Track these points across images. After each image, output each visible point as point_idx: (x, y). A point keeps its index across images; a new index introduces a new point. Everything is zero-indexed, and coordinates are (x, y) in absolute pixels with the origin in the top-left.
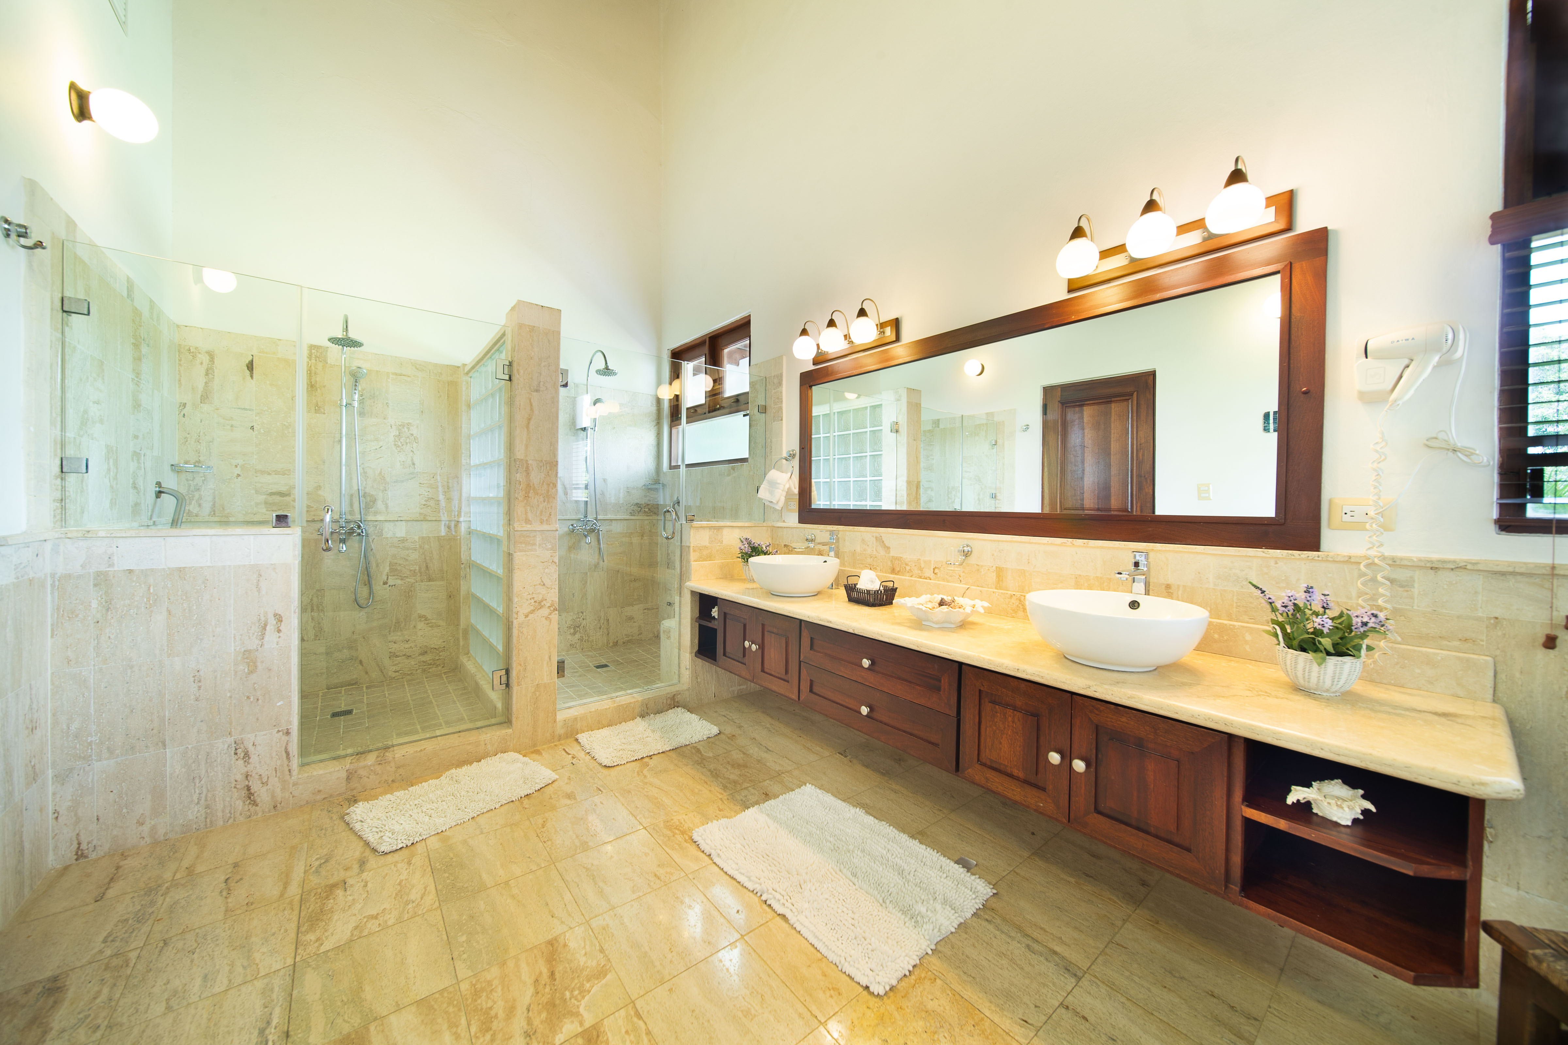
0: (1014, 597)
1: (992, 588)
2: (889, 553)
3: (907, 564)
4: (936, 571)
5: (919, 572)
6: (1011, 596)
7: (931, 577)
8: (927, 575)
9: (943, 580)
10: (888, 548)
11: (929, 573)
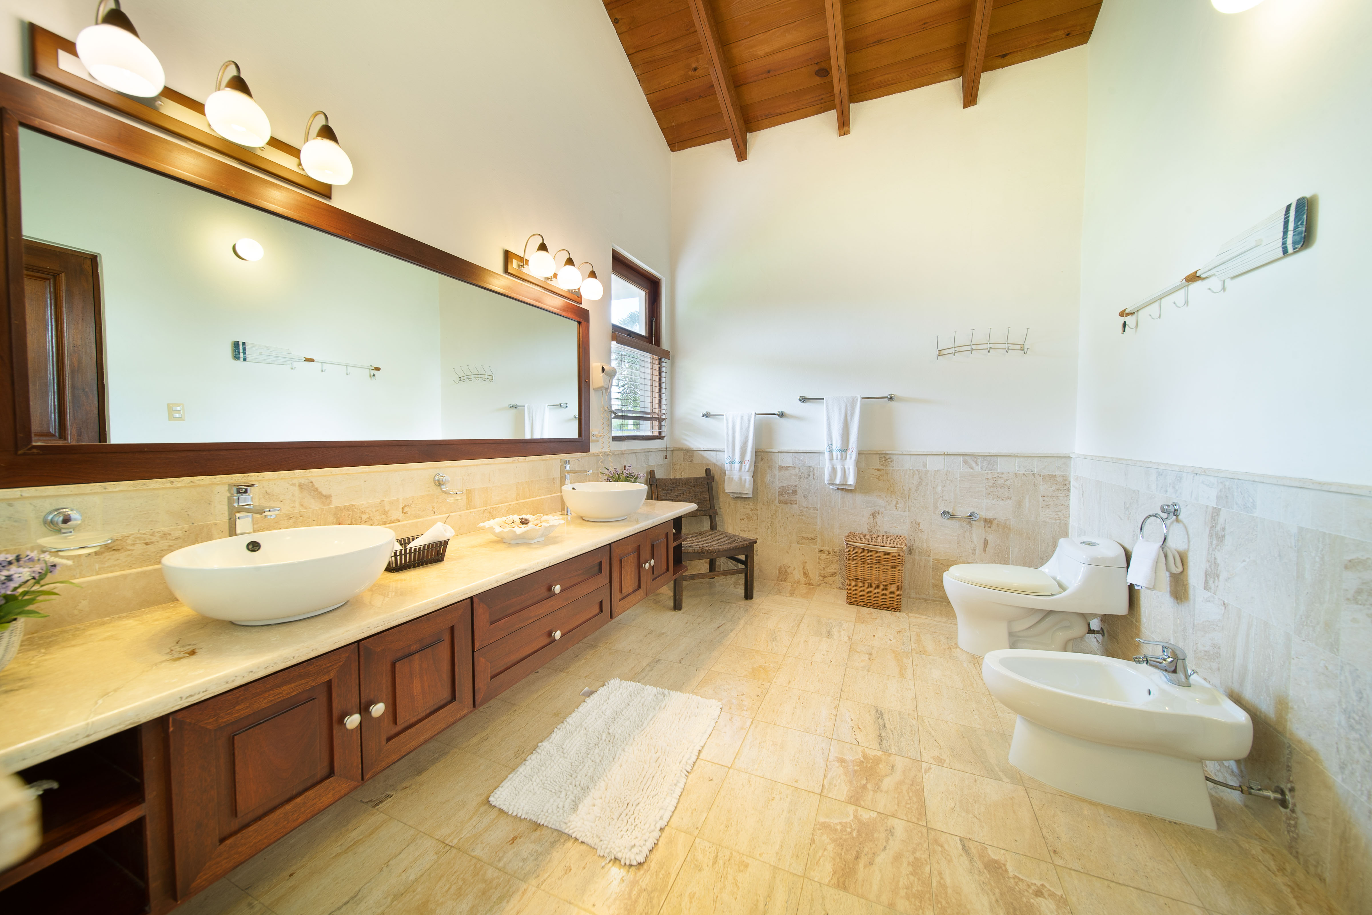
0: (486, 511)
1: (463, 510)
2: (330, 503)
3: (362, 513)
4: (406, 509)
5: (383, 516)
6: (484, 511)
7: (400, 518)
8: (394, 517)
9: (415, 517)
10: (328, 497)
11: (397, 514)
